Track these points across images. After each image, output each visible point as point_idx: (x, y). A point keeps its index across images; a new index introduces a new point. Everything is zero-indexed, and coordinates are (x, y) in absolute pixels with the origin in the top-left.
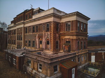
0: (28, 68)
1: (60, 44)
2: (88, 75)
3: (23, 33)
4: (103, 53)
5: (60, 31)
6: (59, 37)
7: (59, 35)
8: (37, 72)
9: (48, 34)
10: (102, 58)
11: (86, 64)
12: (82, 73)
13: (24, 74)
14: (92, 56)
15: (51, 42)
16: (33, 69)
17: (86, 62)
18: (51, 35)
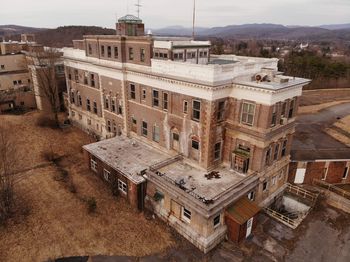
0: (158, 207)
1: (224, 149)
2: (280, 222)
3: (123, 97)
4: (327, 166)
5: (226, 118)
6: (224, 131)
7: (223, 127)
8: (179, 222)
9: (196, 127)
10: (323, 175)
11: (282, 189)
12: (268, 216)
13: (151, 219)
14: (298, 170)
15: (203, 143)
16: (170, 214)
17: (280, 183)
18: (204, 133)
